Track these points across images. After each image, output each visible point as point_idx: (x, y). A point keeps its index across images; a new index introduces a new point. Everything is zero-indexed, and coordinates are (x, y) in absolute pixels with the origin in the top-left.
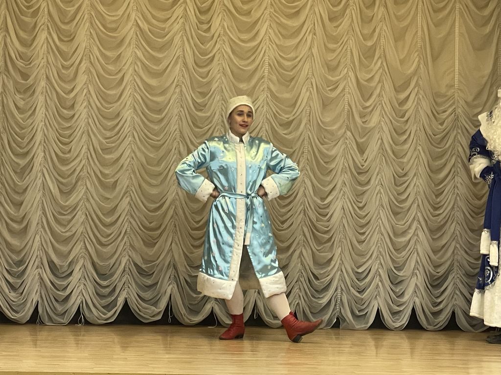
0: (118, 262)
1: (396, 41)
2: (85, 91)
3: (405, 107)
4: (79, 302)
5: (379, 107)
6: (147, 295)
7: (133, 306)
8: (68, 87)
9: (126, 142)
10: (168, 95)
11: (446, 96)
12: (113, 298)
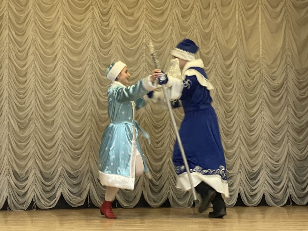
0: (56, 171)
1: (223, 28)
2: (33, 65)
3: (230, 70)
4: (32, 196)
5: (215, 69)
6: (75, 190)
7: (66, 197)
8: (22, 63)
9: (59, 96)
10: (84, 66)
11: (254, 62)
12: (53, 193)
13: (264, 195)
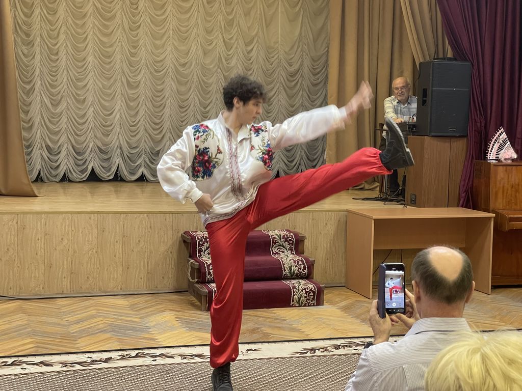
0: (87, 147)
1: (245, 15)
2: (64, 44)
3: (251, 55)
4: (65, 169)
5: (236, 55)
6: (105, 165)
7: (98, 171)
8: (54, 42)
9: (91, 75)
10: (114, 48)
11: (274, 48)
12: (85, 166)
13: (278, 172)
